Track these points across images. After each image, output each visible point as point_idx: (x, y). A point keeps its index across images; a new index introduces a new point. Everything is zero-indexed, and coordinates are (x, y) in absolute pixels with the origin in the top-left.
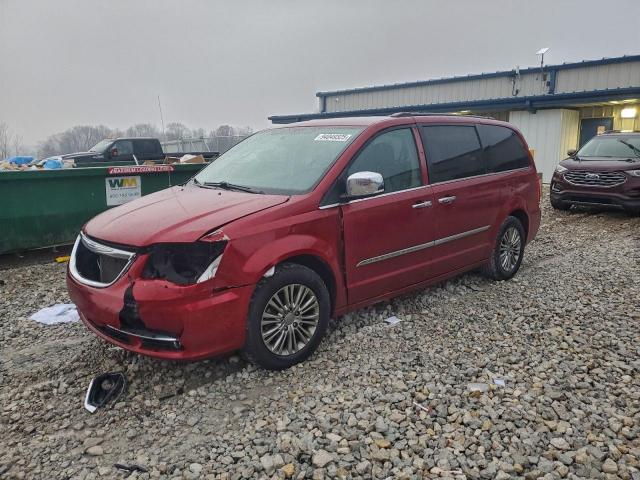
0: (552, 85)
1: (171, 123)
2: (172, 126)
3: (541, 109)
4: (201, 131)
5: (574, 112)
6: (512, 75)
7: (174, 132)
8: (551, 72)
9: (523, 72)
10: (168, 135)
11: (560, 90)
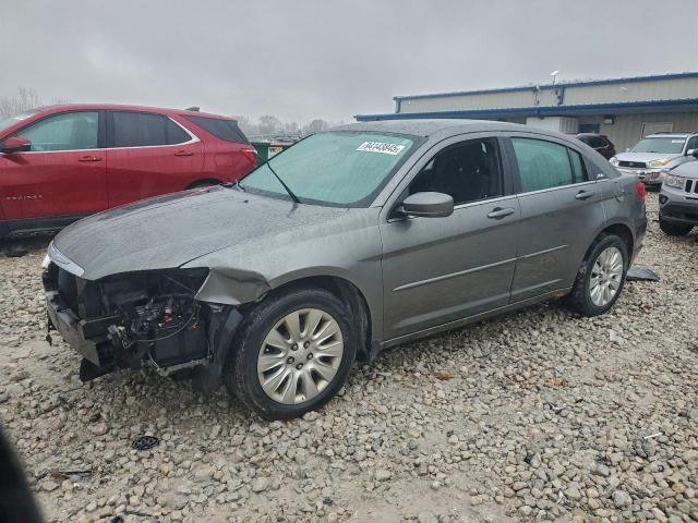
0: (561, 98)
1: (264, 115)
2: (265, 119)
3: (548, 116)
4: (294, 125)
5: (574, 119)
6: (534, 90)
7: (266, 125)
8: (561, 89)
9: (543, 88)
10: (260, 127)
11: (567, 103)
